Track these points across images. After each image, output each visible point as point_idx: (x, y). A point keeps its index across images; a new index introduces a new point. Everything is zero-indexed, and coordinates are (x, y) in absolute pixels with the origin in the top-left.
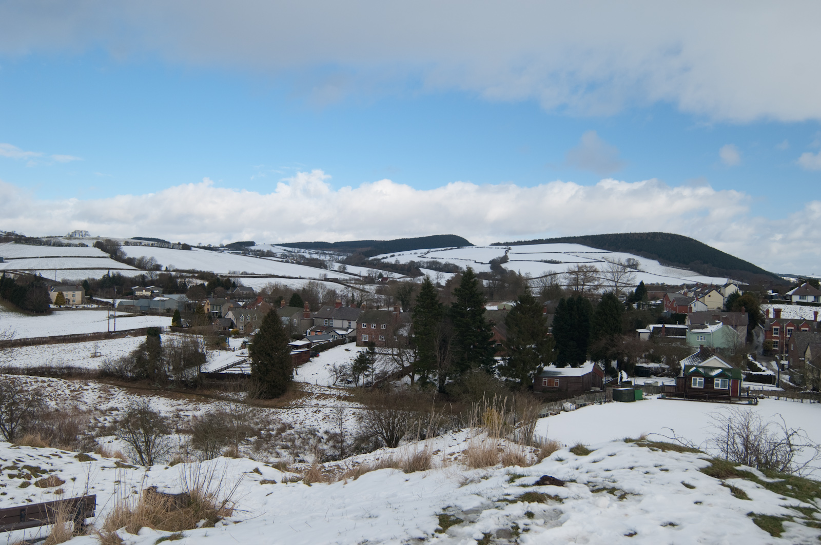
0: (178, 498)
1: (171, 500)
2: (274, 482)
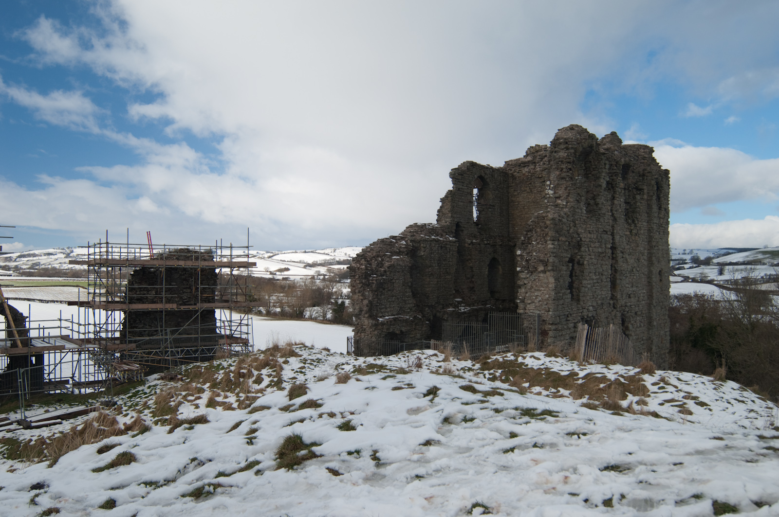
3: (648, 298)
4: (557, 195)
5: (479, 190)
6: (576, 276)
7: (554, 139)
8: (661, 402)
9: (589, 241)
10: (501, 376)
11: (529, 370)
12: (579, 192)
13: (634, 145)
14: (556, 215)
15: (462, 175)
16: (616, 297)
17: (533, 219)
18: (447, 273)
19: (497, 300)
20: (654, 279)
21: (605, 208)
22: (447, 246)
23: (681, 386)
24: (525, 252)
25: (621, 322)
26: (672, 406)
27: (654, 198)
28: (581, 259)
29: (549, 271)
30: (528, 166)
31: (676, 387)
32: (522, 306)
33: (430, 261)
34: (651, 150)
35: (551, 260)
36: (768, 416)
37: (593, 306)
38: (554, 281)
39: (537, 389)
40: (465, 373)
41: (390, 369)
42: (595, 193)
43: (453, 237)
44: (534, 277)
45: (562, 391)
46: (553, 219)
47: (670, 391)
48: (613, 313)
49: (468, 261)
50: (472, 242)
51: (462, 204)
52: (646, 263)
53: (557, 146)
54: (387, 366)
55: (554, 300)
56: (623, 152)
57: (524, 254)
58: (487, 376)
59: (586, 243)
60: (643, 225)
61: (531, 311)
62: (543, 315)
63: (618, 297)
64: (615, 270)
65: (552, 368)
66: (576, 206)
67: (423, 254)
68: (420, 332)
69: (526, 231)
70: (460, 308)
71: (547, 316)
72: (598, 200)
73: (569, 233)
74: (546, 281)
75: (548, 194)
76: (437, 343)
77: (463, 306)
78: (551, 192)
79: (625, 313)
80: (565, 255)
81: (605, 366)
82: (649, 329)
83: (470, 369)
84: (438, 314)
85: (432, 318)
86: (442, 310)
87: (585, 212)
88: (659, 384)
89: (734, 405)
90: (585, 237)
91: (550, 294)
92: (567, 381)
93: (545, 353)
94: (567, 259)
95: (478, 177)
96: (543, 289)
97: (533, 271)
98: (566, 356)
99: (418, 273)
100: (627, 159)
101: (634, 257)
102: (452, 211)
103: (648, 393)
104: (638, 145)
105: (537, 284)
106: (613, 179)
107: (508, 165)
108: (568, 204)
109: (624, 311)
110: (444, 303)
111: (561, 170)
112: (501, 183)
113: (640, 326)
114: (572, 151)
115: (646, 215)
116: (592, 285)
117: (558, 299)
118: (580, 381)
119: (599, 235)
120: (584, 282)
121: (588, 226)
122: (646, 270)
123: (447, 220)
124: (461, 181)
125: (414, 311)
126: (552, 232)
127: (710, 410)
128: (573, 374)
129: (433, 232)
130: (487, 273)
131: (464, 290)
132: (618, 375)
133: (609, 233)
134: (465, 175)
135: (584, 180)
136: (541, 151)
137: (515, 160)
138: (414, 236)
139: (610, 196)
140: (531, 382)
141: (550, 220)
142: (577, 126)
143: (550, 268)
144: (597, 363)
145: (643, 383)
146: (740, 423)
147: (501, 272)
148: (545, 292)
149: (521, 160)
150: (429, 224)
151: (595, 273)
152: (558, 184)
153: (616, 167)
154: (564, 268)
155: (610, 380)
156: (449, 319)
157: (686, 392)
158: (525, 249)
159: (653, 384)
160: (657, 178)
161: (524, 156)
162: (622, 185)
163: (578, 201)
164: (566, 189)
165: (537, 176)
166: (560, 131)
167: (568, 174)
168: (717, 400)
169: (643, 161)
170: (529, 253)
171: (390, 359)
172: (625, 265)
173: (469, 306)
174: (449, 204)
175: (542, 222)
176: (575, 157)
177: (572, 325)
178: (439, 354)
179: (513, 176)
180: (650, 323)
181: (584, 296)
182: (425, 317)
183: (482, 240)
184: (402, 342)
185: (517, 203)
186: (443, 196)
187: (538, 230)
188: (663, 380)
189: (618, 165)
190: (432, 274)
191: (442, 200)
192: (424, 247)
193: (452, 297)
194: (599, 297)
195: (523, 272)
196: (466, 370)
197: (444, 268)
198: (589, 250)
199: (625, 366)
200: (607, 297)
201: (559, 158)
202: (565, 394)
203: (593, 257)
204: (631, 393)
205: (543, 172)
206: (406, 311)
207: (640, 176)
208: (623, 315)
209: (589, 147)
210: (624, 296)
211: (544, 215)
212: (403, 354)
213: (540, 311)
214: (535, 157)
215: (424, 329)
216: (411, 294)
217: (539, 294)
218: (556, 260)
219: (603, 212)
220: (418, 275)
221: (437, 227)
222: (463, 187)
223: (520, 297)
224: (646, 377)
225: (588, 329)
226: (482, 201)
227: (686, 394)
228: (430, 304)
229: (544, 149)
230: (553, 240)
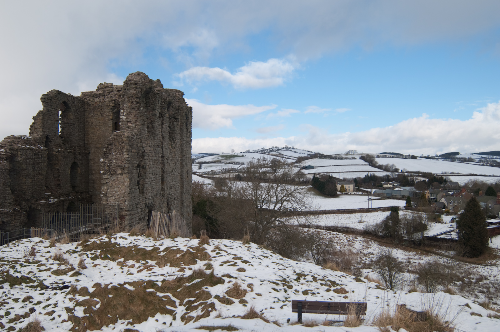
0: (419, 314)
1: (415, 314)
2: (480, 315)
3: (181, 188)
4: (129, 120)
5: (62, 112)
6: (141, 176)
7: (126, 80)
8: (221, 264)
9: (150, 152)
10: (100, 255)
11: (122, 249)
12: (143, 119)
13: (173, 90)
14: (130, 134)
15: (51, 100)
16: (164, 189)
17: (112, 136)
18: (40, 174)
19: (77, 192)
20: (184, 176)
21: (158, 130)
22: (40, 153)
23: (229, 251)
24: (107, 160)
25: (167, 205)
26: (228, 265)
27: (185, 124)
28: (144, 165)
29: (125, 173)
30: (99, 97)
31: (226, 252)
32: (104, 198)
33: (26, 165)
34: (183, 94)
35: (127, 166)
36: (290, 267)
37: (151, 196)
38: (128, 181)
39: (131, 262)
40: (71, 255)
41: (7, 261)
42: (152, 120)
43: (44, 146)
44: (113, 178)
45: (150, 262)
46: (128, 137)
47: (224, 255)
48: (163, 200)
49: (55, 164)
50: (58, 151)
51: (50, 121)
52: (179, 166)
53: (128, 85)
54: (4, 258)
55: (129, 194)
56: (168, 94)
57: (106, 161)
58: (90, 256)
59: (147, 153)
60: (178, 141)
61: (112, 202)
62: (121, 204)
63: (165, 189)
64: (163, 172)
65: (139, 246)
66: (142, 128)
67: (20, 160)
68: (19, 221)
69: (107, 145)
70: (50, 200)
71: (124, 205)
72: (154, 125)
73: (137, 147)
74: (123, 180)
75: (122, 119)
76: (36, 229)
77: (52, 199)
78: (124, 117)
79: (169, 199)
80: (135, 162)
81: (172, 240)
82: (181, 208)
83: (74, 252)
84: (33, 206)
85: (28, 210)
86: (36, 203)
87: (147, 133)
88: (215, 251)
89: (263, 260)
90: (147, 149)
91: (126, 190)
92: (153, 254)
93: (129, 233)
94: (136, 165)
95: (63, 102)
96: (120, 186)
97: (114, 174)
98: (143, 234)
99: (15, 174)
100: (170, 98)
101: (173, 162)
102: (43, 127)
103: (210, 258)
104: (175, 90)
105: (116, 182)
106: (162, 111)
107: (84, 95)
108: (136, 126)
109: (168, 198)
110: (37, 197)
111: (132, 103)
112: (79, 108)
113: (177, 206)
114: (140, 90)
115: (180, 135)
116: (151, 182)
117: (131, 193)
118: (162, 254)
119: (155, 148)
120: (147, 180)
121: (149, 142)
122: (180, 170)
123: (39, 133)
124: (50, 104)
125: (13, 205)
126: (127, 146)
127: (252, 265)
128: (156, 249)
129: (27, 143)
130: (69, 173)
131: (52, 187)
132: (187, 247)
133: (160, 147)
134: (53, 100)
135: (145, 110)
136: (108, 87)
137: (89, 92)
138: (12, 145)
139: (161, 122)
140: (125, 257)
141: (126, 138)
142: (142, 73)
143: (126, 171)
144: (166, 238)
145: (206, 251)
146: (277, 274)
147: (79, 172)
148: (122, 188)
149: (94, 93)
150: (25, 136)
151: (152, 174)
152: (129, 112)
153: (164, 103)
154: (135, 171)
155: (183, 251)
156: (42, 209)
157: (233, 255)
158: (107, 158)
159: (212, 251)
160: (186, 112)
161: (97, 90)
162: (167, 115)
163: (143, 124)
164: (135, 116)
165: (106, 105)
166: (131, 75)
167: (136, 106)
168: (253, 258)
169: (178, 100)
170: (110, 160)
171: (3, 250)
172: (168, 168)
173: (57, 198)
174: (41, 121)
175: (120, 139)
176: (142, 95)
177: (140, 210)
178: (44, 240)
179: (88, 103)
180: (182, 204)
181: (146, 190)
182: (22, 209)
183: (66, 149)
184: (6, 231)
185: (91, 123)
186: (35, 115)
187: (117, 144)
188: (217, 247)
189: (165, 102)
190: (27, 175)
191: (34, 118)
192: (21, 155)
193: (44, 192)
194: (155, 190)
195: (106, 174)
196: (71, 252)
197: (37, 170)
198: (149, 158)
199: (183, 238)
200: (159, 190)
201: (131, 94)
202: (152, 265)
203: (151, 163)
204: (198, 259)
205: (111, 103)
206: (6, 205)
207: (176, 110)
208: (168, 200)
209: (149, 88)
210: (168, 188)
211: (121, 134)
212: (13, 244)
213: (119, 202)
214: (104, 91)
215: (22, 218)
216: (10, 191)
217: (118, 190)
218: (130, 166)
219: (157, 132)
220: (16, 176)
221: (30, 139)
222: (51, 109)
223: (103, 193)
224: (206, 246)
225: (160, 215)
226: (65, 120)
227: (234, 256)
228: (26, 199)
229: (111, 86)
230: (128, 152)
